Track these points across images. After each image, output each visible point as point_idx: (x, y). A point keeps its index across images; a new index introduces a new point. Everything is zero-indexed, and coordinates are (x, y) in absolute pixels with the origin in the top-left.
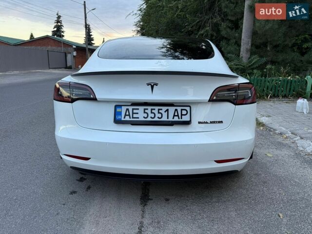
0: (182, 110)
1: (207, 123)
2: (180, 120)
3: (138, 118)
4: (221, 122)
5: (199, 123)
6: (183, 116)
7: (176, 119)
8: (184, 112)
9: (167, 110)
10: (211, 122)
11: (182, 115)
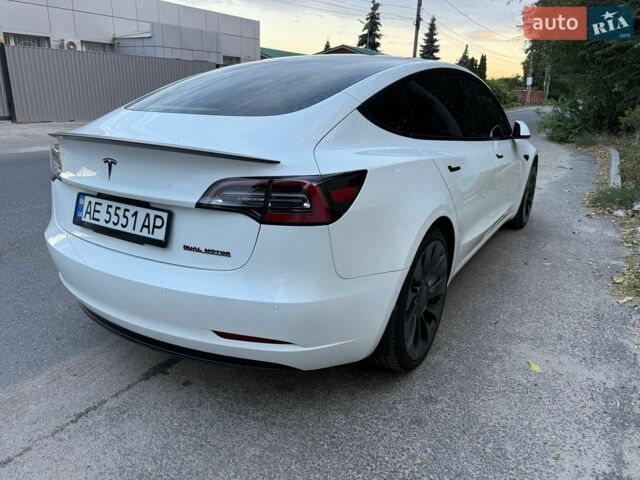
0: (156, 216)
1: (199, 250)
2: (150, 236)
3: (98, 220)
4: (227, 254)
5: (186, 248)
6: (156, 230)
7: (145, 233)
8: (159, 222)
9: (135, 214)
10: (207, 251)
11: (155, 227)
